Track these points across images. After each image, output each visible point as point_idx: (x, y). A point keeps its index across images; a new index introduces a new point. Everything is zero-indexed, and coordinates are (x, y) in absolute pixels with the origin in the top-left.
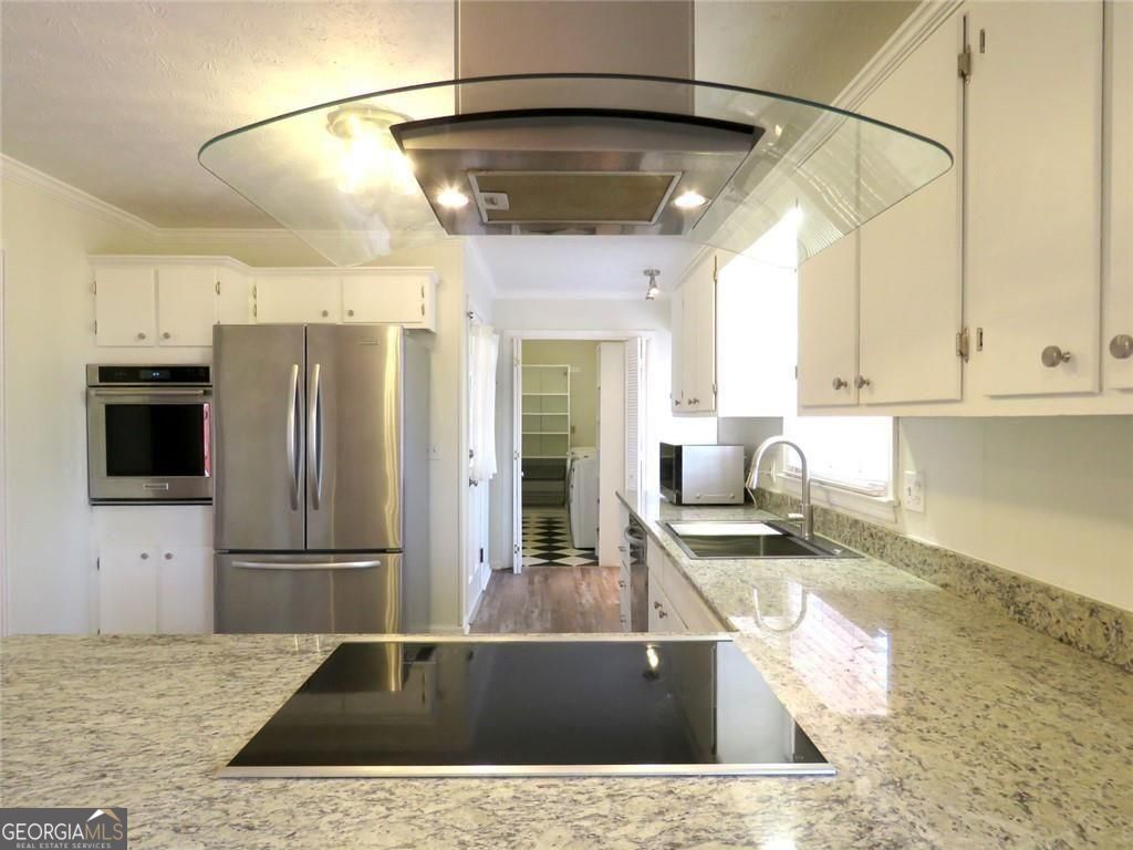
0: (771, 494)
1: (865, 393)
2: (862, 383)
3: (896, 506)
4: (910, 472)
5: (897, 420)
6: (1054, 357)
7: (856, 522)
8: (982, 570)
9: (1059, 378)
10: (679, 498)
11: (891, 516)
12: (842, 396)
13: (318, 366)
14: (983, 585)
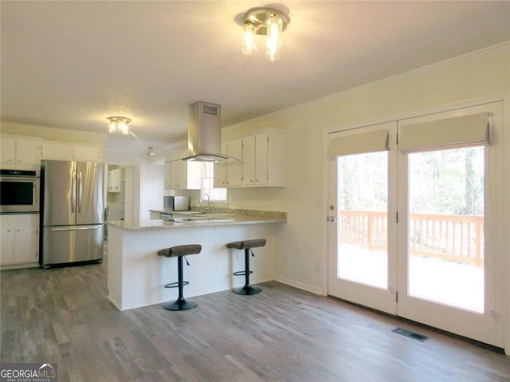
0: (196, 207)
1: (228, 185)
2: (227, 183)
3: (228, 204)
4: (230, 198)
5: (228, 189)
6: (251, 181)
7: (220, 208)
8: (242, 210)
9: (251, 183)
10: (174, 209)
11: (227, 205)
12: (223, 185)
13: (80, 173)
14: (242, 212)
